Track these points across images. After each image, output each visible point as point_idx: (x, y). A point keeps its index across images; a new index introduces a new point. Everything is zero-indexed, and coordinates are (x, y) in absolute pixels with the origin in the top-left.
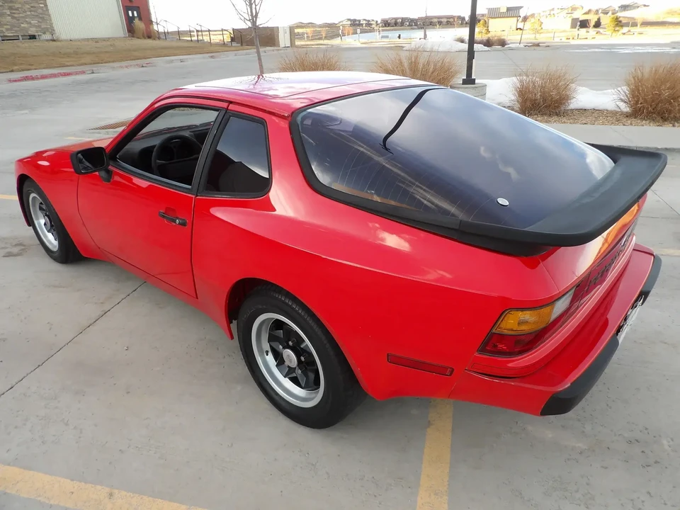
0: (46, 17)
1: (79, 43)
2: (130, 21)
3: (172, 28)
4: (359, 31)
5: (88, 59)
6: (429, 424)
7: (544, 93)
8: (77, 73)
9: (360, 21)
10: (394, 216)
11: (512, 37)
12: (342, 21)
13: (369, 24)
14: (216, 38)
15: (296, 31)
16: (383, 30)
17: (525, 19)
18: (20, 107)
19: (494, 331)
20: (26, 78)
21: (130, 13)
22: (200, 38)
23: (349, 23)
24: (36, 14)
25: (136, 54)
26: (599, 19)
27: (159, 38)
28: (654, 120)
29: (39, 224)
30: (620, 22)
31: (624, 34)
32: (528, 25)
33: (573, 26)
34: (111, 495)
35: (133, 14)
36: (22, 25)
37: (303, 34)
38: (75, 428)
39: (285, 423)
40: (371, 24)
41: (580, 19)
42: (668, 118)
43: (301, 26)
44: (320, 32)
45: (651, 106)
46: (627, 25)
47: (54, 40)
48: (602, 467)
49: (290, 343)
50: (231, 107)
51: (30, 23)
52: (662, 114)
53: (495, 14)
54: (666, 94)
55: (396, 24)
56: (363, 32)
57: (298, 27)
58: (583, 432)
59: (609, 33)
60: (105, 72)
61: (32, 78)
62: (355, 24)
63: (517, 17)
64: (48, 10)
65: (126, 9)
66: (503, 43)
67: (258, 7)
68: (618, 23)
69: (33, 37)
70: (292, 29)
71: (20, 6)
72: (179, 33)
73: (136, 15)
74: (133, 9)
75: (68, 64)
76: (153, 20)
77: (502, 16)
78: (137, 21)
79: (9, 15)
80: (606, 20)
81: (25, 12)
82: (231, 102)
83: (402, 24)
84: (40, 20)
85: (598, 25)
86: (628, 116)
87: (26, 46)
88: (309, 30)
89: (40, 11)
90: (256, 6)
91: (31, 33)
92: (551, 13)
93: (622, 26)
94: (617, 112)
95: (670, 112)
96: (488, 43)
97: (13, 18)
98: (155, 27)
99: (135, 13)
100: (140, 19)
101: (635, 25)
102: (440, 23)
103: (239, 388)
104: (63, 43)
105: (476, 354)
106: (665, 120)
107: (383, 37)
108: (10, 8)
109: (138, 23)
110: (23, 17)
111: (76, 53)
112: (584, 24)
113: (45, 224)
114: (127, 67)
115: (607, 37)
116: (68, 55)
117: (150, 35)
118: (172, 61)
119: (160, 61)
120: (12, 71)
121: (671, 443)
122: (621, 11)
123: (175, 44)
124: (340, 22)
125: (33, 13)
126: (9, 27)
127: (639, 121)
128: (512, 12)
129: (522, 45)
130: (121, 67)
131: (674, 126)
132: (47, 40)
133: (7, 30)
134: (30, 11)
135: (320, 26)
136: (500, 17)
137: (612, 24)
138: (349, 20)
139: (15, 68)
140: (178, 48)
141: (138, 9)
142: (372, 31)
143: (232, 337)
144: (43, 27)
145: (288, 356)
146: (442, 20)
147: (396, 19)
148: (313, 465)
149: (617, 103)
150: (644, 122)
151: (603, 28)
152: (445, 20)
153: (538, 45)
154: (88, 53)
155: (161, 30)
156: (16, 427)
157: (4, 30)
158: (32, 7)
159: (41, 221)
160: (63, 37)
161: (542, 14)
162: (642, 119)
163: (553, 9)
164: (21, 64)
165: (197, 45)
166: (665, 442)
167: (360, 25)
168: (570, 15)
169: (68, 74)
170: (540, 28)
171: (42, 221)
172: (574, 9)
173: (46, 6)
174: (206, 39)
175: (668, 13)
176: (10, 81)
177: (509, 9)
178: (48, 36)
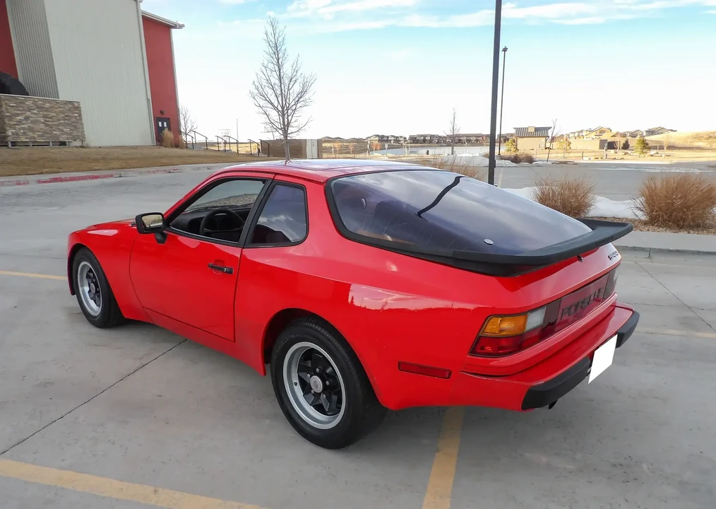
0: (78, 125)
1: (107, 150)
2: (159, 131)
3: (200, 139)
4: (386, 146)
5: (116, 164)
6: (438, 450)
7: (563, 199)
8: (105, 177)
9: (388, 137)
10: (404, 251)
11: (540, 156)
12: (370, 137)
13: (397, 140)
14: (243, 150)
15: (324, 145)
16: (411, 147)
17: (553, 139)
18: (51, 205)
19: (480, 334)
20: (56, 180)
21: (160, 124)
22: (227, 148)
23: (377, 138)
24: (70, 122)
25: (164, 161)
26: (627, 142)
27: (187, 147)
28: (670, 228)
29: (83, 291)
30: (647, 144)
31: (652, 156)
32: (555, 145)
33: (601, 147)
34: (156, 491)
35: (163, 124)
36: (55, 132)
37: (331, 148)
38: (121, 446)
39: (309, 447)
40: (399, 141)
41: (608, 141)
42: (683, 225)
43: (329, 140)
44: (347, 147)
45: (666, 214)
46: (655, 148)
47: (82, 147)
48: (588, 482)
49: (318, 370)
50: (278, 177)
51: (62, 130)
52: (678, 222)
53: (522, 133)
54: (678, 203)
55: (424, 141)
56: (391, 147)
57: (325, 141)
58: (575, 458)
59: (637, 154)
60: (133, 176)
61: (61, 180)
62: (383, 139)
63: (546, 137)
64: (81, 119)
65: (157, 120)
66: (530, 160)
67: (290, 118)
68: (645, 146)
69: (63, 144)
70: (320, 142)
71: (55, 114)
72: (207, 144)
73: (165, 125)
74: (163, 120)
75: (96, 168)
76: (182, 130)
77: (530, 135)
78: (166, 131)
79: (42, 123)
80: (633, 142)
81: (59, 120)
82: (277, 174)
83: (430, 141)
84: (72, 128)
85: (626, 146)
86: (645, 223)
87: (55, 151)
88: (336, 145)
89: (73, 120)
90: (288, 116)
91: (61, 139)
92: (579, 134)
93: (650, 148)
94: (636, 220)
95: (684, 220)
96: (516, 160)
97: (46, 125)
98: (184, 137)
99: (165, 123)
100: (170, 129)
101: (661, 148)
102: (469, 141)
103: (268, 422)
104: (92, 150)
105: (468, 356)
106: (681, 228)
107: (411, 152)
108: (45, 116)
109: (168, 134)
110: (56, 125)
111: (104, 159)
112: (611, 146)
113: (90, 291)
114: (154, 172)
115: (635, 158)
116: (96, 160)
117: (178, 144)
118: (199, 169)
119: (187, 168)
120: (42, 173)
121: (650, 466)
122: (649, 135)
123: (203, 153)
124: (367, 138)
125: (66, 121)
126: (41, 133)
127: (656, 228)
128: (540, 132)
129: (550, 163)
130: (149, 172)
131: (689, 233)
132: (77, 147)
133: (39, 136)
134: (64, 120)
135: (348, 141)
136: (529, 137)
137: (640, 147)
138: (378, 136)
139: (45, 170)
140: (205, 157)
141: (168, 120)
142: (401, 147)
143: (265, 374)
144: (74, 134)
145: (315, 382)
146: (471, 138)
147: (425, 136)
148: (333, 475)
149: (635, 211)
150: (661, 229)
151: (631, 150)
152: (475, 139)
153: (566, 163)
154: (118, 159)
155: (189, 139)
156: (69, 445)
157: (36, 136)
158: (66, 116)
159: (85, 289)
160: (93, 144)
161: (571, 135)
162: (659, 226)
163: (582, 131)
164: (52, 167)
165: (224, 154)
166: (645, 466)
167: (388, 141)
168: (598, 137)
169: (97, 177)
170: (568, 148)
171: (87, 289)
172: (602, 131)
173: (80, 115)
174: (234, 148)
175: (695, 138)
176: (40, 182)
177: (537, 129)
178: (78, 143)
